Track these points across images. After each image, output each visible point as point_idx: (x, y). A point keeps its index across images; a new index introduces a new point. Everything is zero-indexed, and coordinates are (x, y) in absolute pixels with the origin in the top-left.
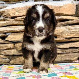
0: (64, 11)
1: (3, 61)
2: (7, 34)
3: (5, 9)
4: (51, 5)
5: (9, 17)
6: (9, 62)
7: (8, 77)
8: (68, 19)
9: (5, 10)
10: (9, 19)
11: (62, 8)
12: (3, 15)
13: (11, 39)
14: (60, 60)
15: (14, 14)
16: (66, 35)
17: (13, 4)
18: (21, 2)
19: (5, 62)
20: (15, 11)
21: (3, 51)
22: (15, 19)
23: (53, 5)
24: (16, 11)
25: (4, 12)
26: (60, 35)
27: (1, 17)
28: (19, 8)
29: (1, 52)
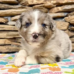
5: (27, 5)
10: (27, 7)
12: (21, 3)
15: (33, 2)
27: (19, 5)
29: (18, 40)
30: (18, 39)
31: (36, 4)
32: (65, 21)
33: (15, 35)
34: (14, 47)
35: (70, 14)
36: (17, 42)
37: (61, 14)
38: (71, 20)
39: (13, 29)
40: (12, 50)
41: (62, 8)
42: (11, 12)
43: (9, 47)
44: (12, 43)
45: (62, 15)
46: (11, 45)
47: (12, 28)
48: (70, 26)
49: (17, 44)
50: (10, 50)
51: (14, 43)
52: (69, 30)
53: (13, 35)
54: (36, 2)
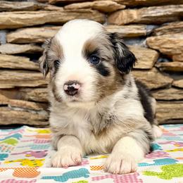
1: (33, 117)
5: (51, 1)
10: (50, 7)
14: (178, 117)
19: (36, 120)
21: (33, 92)
22: (66, 7)
26: (180, 54)
29: (25, 92)
30: (27, 90)
32: (149, 48)
33: (18, 81)
34: (15, 112)
35: (160, 28)
36: (22, 99)
37: (138, 29)
38: (162, 44)
39: (12, 65)
40: (9, 120)
41: (140, 14)
42: (8, 21)
43: (3, 112)
44: (11, 100)
45: (140, 32)
46: (6, 105)
47: (9, 62)
48: (160, 60)
49: (25, 105)
50: (6, 118)
51: (16, 101)
52: (158, 68)
53: (13, 81)
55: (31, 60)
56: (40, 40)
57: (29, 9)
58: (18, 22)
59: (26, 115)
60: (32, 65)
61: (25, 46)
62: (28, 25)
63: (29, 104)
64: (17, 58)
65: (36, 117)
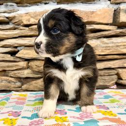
0: (98, 18)
1: (12, 86)
2: (19, 48)
3: (16, 13)
4: (79, 9)
5: (22, 24)
6: (20, 87)
7: (21, 112)
8: (103, 29)
9: (16, 15)
10: (22, 28)
11: (94, 14)
12: (13, 21)
13: (24, 55)
15: (29, 21)
16: (100, 51)
17: (27, 6)
18: (38, 4)
19: (14, 87)
20: (29, 17)
21: (13, 72)
22: (30, 27)
23: (82, 9)
24: (32, 17)
25: (14, 17)
28: (35, 13)
29: (9, 73)
31: (33, 23)
33: (5, 67)
34: (3, 84)
36: (7, 76)
49: (8, 80)
54: (33, 21)
55: (11, 56)
56: (16, 45)
57: (10, 29)
58: (4, 36)
59: (9, 84)
60: (12, 58)
61: (8, 48)
62: (9, 37)
63: (11, 79)
64: (4, 55)
65: (14, 86)
